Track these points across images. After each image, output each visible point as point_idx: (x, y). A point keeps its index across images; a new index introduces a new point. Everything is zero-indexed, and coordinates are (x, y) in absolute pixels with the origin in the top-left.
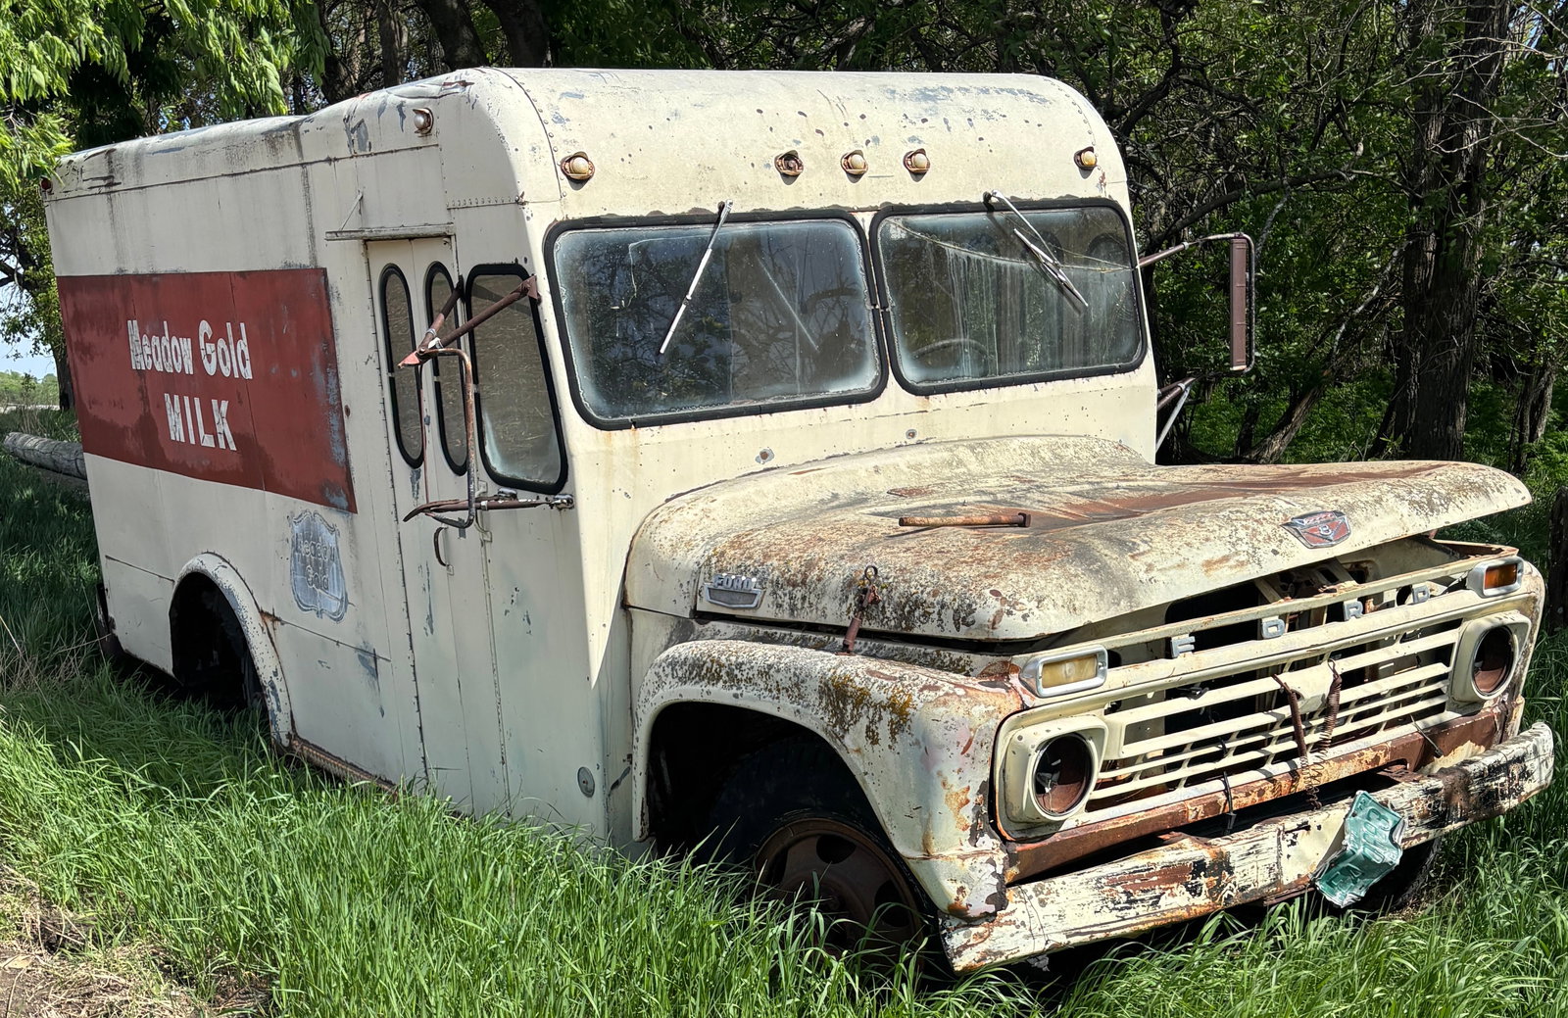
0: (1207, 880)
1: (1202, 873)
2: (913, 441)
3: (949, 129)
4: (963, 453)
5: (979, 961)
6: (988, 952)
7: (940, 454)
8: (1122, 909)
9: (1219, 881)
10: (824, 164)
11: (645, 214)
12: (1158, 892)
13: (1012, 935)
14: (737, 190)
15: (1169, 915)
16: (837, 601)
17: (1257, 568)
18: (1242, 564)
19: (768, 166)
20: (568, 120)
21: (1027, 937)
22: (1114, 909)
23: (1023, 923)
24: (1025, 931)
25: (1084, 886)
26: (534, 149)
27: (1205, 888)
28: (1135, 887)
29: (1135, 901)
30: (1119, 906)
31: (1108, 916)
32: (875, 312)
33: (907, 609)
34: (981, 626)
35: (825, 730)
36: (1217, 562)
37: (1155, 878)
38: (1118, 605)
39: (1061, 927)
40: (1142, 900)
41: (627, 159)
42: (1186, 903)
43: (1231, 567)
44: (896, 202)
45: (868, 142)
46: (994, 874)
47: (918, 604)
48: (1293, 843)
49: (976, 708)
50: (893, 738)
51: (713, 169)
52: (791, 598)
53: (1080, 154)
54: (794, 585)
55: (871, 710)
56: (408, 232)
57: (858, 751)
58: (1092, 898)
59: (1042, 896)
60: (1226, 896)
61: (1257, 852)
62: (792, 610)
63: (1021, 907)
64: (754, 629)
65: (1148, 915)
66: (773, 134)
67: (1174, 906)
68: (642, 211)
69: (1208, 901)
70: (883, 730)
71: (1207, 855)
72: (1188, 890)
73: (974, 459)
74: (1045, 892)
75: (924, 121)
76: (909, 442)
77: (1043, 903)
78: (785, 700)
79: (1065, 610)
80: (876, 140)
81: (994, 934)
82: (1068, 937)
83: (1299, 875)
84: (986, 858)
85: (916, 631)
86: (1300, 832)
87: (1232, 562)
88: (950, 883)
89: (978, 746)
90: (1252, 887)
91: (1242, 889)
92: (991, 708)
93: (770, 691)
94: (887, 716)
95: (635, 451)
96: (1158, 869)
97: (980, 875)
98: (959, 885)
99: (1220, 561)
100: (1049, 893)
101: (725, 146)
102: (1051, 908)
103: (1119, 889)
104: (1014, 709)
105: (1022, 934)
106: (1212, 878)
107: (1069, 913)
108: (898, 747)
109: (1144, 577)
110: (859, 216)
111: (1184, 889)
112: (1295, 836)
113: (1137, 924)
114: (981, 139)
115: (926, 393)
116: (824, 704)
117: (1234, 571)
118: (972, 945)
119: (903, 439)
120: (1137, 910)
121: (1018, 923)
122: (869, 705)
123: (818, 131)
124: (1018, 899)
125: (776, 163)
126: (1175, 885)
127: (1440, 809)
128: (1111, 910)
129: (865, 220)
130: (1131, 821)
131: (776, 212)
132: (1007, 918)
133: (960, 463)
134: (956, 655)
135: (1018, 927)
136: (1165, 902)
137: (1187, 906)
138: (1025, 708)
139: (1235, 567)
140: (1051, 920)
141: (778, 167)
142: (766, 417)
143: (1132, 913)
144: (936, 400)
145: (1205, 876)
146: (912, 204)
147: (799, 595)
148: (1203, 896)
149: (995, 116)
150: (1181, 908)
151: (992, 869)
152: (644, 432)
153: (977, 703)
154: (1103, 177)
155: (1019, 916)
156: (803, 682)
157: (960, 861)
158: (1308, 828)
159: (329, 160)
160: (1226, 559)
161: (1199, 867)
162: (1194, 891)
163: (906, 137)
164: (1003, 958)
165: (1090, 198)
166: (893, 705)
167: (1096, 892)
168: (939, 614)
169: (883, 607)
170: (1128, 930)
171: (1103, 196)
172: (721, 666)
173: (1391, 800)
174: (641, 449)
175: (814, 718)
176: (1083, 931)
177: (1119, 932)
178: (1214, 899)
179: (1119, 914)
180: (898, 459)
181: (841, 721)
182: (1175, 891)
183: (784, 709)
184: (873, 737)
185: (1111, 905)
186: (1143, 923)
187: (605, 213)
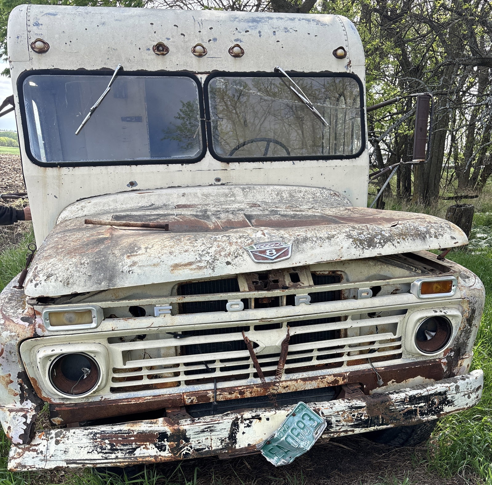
0: (169, 443)
1: (166, 440)
2: (219, 183)
3: (260, 36)
4: (237, 191)
5: (15, 468)
6: (19, 465)
7: (223, 190)
8: (106, 453)
9: (178, 445)
10: (181, 50)
11: (75, 69)
12: (134, 446)
13: (33, 458)
14: (129, 60)
15: (141, 460)
17: (210, 271)
18: (200, 268)
19: (149, 49)
20: (42, 25)
21: (42, 460)
22: (101, 452)
23: (42, 452)
24: (41, 457)
25: (85, 437)
26: (18, 37)
27: (167, 447)
28: (118, 442)
29: (117, 450)
30: (104, 451)
31: (96, 456)
32: (203, 122)
36: (182, 265)
37: (133, 438)
38: (100, 284)
39: (64, 457)
40: (121, 450)
41: (68, 43)
42: (155, 454)
43: (191, 269)
44: (221, 70)
45: (210, 40)
46: (25, 423)
48: (248, 426)
49: (5, 333)
51: (116, 50)
53: (336, 50)
58: (88, 444)
59: (59, 438)
60: (184, 452)
61: (211, 431)
63: (45, 442)
65: (125, 458)
66: (155, 35)
67: (146, 455)
68: (75, 68)
69: (170, 454)
71: (169, 430)
72: (156, 447)
73: (242, 194)
74: (61, 436)
75: (247, 31)
76: (216, 183)
77: (57, 442)
79: (61, 284)
80: (215, 40)
81: (25, 455)
82: (67, 464)
83: (249, 445)
84: (23, 413)
86: (255, 421)
87: (194, 266)
88: (5, 423)
89: (8, 354)
90: (207, 449)
91: (198, 450)
92: (13, 334)
95: (59, 178)
96: (135, 433)
97: (17, 422)
98: (9, 425)
99: (185, 265)
100: (63, 437)
101: (126, 39)
102: (61, 446)
103: (107, 441)
104: (28, 335)
105: (39, 458)
106: (172, 443)
107: (71, 450)
109: (126, 269)
110: (199, 76)
111: (154, 446)
112: (251, 422)
113: (116, 462)
114: (278, 41)
115: (228, 161)
117: (193, 271)
118: (15, 458)
119: (213, 182)
120: (117, 455)
121: (39, 451)
123: (182, 34)
124: (45, 438)
125: (153, 48)
126: (148, 443)
127: (363, 418)
128: (99, 453)
129: (203, 78)
130: (141, 401)
131: (151, 72)
132: (34, 448)
133: (233, 195)
135: (38, 454)
136: (137, 453)
137: (155, 456)
138: (36, 336)
139: (195, 269)
140: (59, 453)
141: (154, 51)
142: (134, 167)
143: (113, 456)
144: (233, 165)
145: (167, 441)
146: (231, 71)
148: (167, 451)
149: (291, 30)
150: (151, 456)
151: (24, 420)
152: (65, 170)
153: (7, 330)
154: (350, 62)
155: (41, 448)
157: (8, 412)
158: (260, 419)
160: (190, 264)
161: (163, 436)
162: (161, 448)
163: (233, 38)
164: (26, 470)
165: (340, 73)
167: (92, 441)
170: (109, 465)
171: (348, 72)
173: (322, 409)
174: (63, 177)
176: (78, 462)
177: (103, 465)
178: (175, 454)
179: (104, 455)
180: (198, 191)
182: (148, 446)
185: (99, 450)
186: (120, 462)
187: (53, 68)
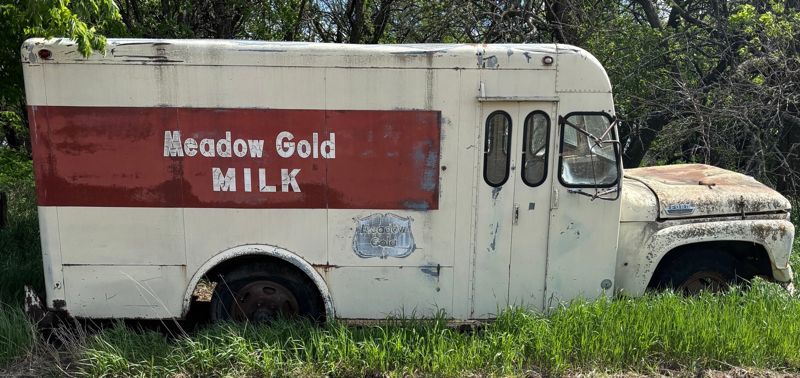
16: (728, 207)
33: (756, 206)
34: (783, 206)
35: (758, 240)
47: (759, 204)
50: (782, 237)
52: (707, 209)
54: (708, 205)
55: (774, 232)
56: (519, 99)
57: (769, 243)
62: (708, 212)
64: (688, 220)
70: (778, 236)
78: (737, 235)
85: (761, 211)
93: (729, 233)
94: (779, 232)
108: (783, 240)
116: (754, 233)
122: (772, 230)
134: (775, 215)
147: (711, 207)
156: (743, 229)
159: (457, 69)
166: (781, 229)
168: (768, 205)
169: (747, 206)
172: (704, 230)
175: (752, 238)
181: (762, 237)
183: (738, 238)
184: (774, 238)
